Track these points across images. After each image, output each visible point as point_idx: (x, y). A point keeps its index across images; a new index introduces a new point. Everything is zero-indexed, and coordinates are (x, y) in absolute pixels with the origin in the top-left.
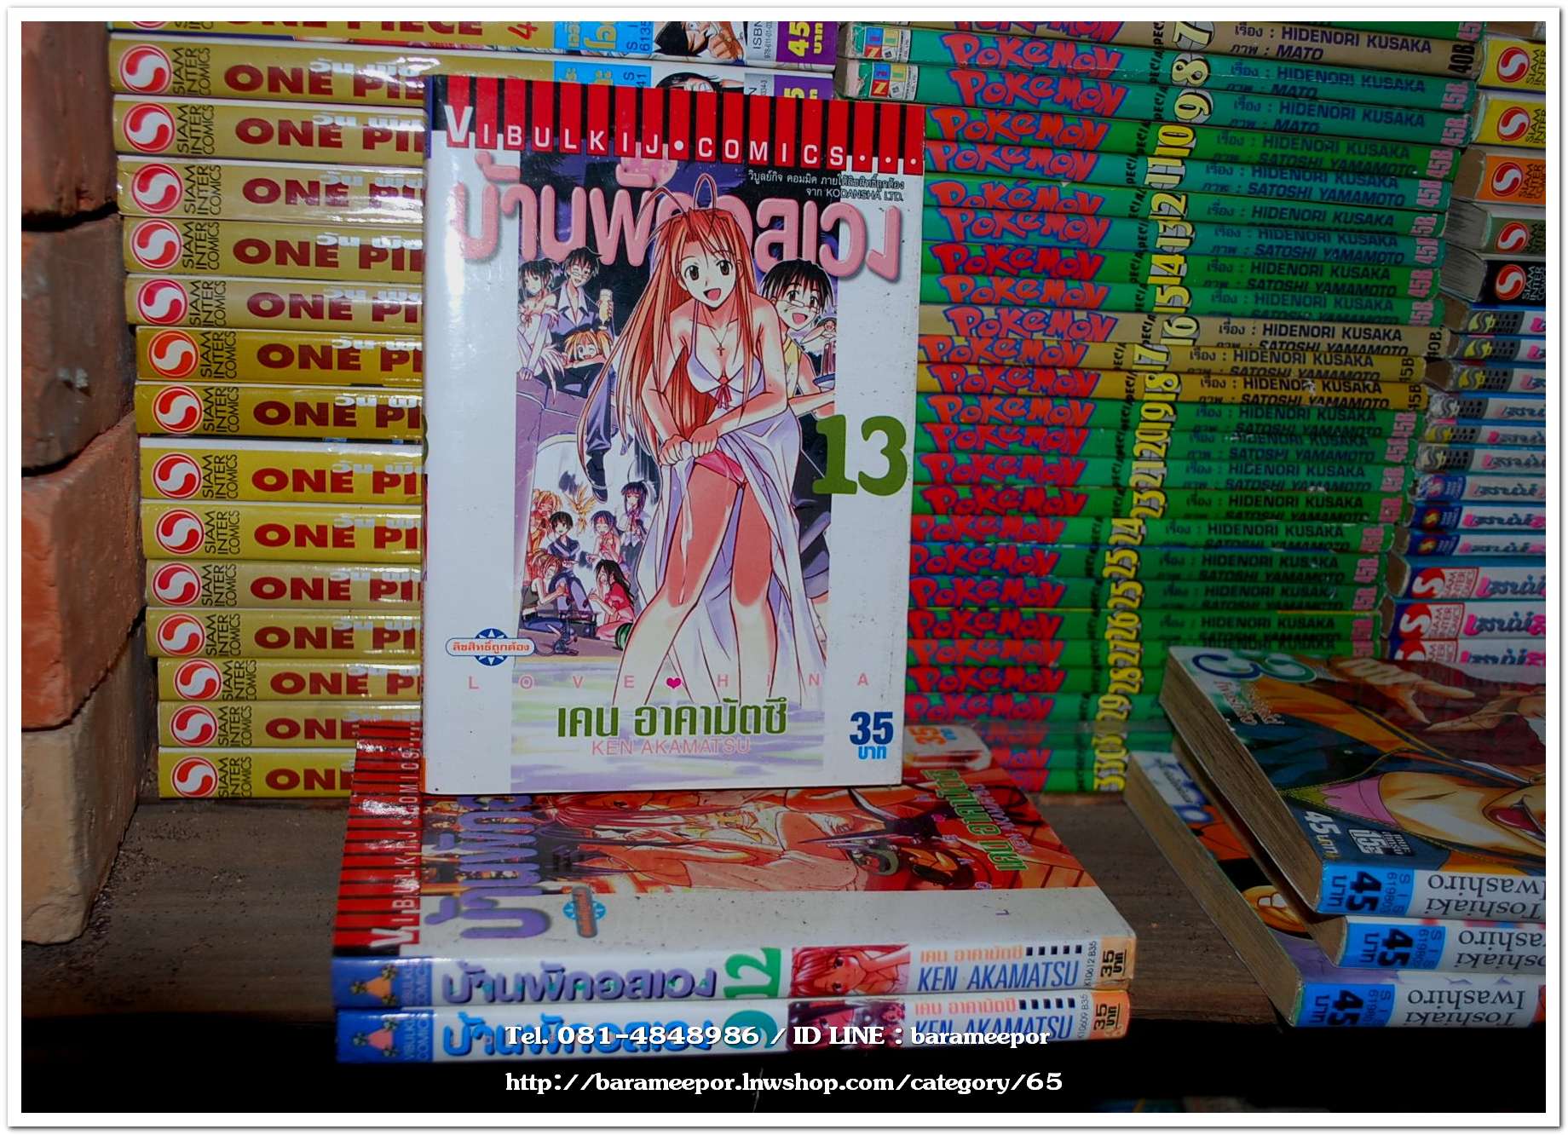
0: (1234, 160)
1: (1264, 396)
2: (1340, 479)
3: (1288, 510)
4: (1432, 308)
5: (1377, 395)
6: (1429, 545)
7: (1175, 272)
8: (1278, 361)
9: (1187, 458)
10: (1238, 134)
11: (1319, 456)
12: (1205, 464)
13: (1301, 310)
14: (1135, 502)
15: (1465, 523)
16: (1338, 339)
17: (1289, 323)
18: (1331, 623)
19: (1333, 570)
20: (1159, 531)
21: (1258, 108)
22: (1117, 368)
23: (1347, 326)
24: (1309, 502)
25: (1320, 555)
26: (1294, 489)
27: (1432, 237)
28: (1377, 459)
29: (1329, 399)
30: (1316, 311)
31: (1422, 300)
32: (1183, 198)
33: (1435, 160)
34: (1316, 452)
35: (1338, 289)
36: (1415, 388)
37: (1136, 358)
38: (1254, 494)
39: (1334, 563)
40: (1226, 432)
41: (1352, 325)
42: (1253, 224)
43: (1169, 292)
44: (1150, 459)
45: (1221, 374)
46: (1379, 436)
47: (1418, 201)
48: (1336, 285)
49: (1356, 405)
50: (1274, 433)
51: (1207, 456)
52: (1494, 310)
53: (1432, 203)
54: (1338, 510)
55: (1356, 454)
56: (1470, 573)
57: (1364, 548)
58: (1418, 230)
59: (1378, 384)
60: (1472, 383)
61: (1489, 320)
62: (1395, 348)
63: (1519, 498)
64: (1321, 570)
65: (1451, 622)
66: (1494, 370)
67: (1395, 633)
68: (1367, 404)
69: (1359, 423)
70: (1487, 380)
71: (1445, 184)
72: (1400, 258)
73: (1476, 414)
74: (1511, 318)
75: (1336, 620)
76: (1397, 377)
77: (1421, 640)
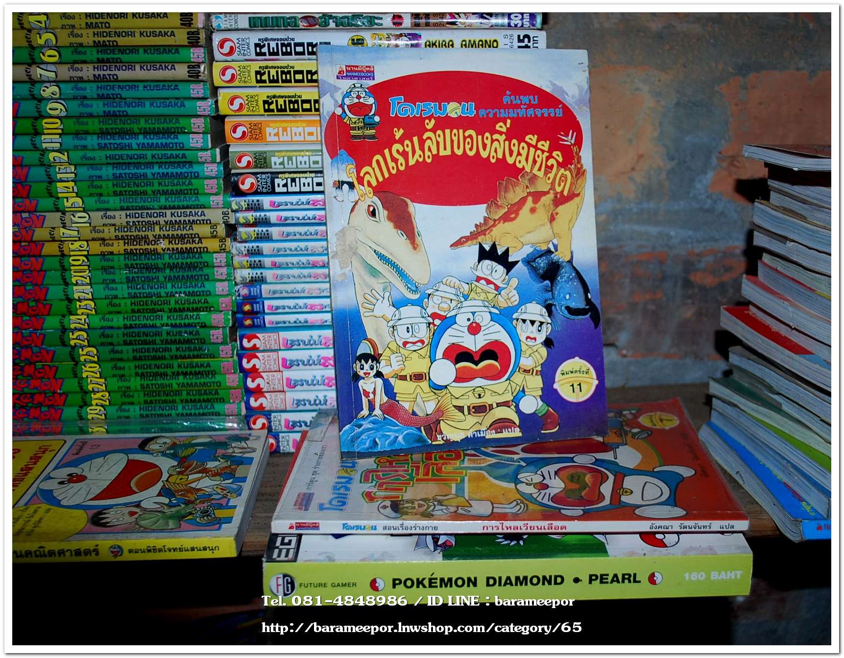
0: (87, 133)
1: (136, 249)
2: (191, 290)
3: (166, 307)
4: (222, 199)
5: (200, 245)
6: (248, 322)
7: (71, 190)
8: (139, 231)
9: (103, 283)
10: (85, 120)
11: (177, 278)
12: (114, 286)
13: (147, 204)
14: (78, 306)
15: (268, 309)
16: (169, 218)
17: (140, 212)
18: (208, 365)
19: (197, 337)
20: (96, 321)
21: (91, 106)
22: (54, 240)
23: (173, 211)
24: (176, 302)
25: (188, 330)
26: (167, 296)
27: (214, 162)
28: (210, 279)
29: (173, 249)
30: (156, 204)
31: (216, 194)
32: (66, 153)
33: (194, 124)
34: (174, 276)
35: (165, 193)
36: (222, 240)
37: (62, 235)
38: (145, 300)
39: (198, 333)
40: (120, 269)
41: (176, 211)
42: (108, 164)
43: (71, 201)
44: (83, 285)
45: (110, 239)
46: (208, 266)
47: (191, 145)
48: (163, 191)
49: (189, 251)
50: (148, 268)
51: (113, 281)
52: (244, 198)
53: (199, 145)
54: (195, 306)
55: (198, 276)
56: (274, 336)
57: (213, 325)
58: (203, 160)
59: (200, 239)
60: (249, 236)
61: (243, 203)
62: (203, 220)
63: (296, 295)
64: (191, 337)
65: (272, 362)
66: (260, 229)
67: (242, 369)
68: (195, 250)
69: (194, 260)
70: (258, 234)
71: (205, 135)
72: (196, 174)
73: (258, 252)
74: (255, 202)
75: (211, 364)
76: (210, 235)
77: (259, 373)
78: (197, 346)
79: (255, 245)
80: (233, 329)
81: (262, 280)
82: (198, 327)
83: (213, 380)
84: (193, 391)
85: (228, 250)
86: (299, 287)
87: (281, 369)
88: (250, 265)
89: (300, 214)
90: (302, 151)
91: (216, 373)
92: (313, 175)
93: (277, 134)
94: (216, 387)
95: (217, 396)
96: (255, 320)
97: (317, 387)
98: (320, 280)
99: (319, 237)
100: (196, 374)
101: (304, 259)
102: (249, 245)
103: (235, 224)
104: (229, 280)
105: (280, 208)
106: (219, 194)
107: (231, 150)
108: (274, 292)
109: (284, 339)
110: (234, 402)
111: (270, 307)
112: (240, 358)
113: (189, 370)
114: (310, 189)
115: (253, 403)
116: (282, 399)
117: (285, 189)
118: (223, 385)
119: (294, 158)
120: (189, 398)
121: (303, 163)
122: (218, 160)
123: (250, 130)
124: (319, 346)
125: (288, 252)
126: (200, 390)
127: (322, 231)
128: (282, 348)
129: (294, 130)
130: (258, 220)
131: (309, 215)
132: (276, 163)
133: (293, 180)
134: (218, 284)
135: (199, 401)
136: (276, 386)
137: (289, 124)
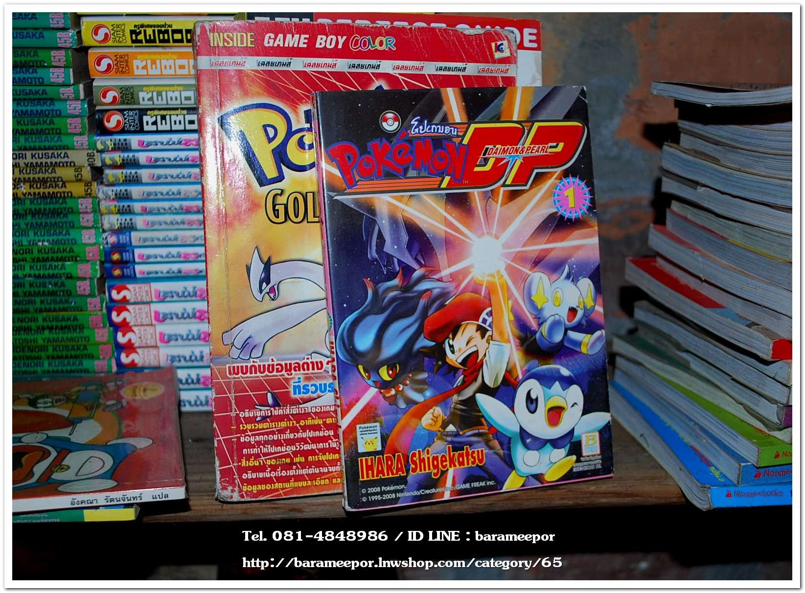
2: (55, 238)
3: (27, 257)
4: (87, 139)
5: (63, 189)
6: (117, 272)
11: (40, 225)
15: (139, 258)
16: (29, 159)
18: (75, 319)
19: (62, 288)
23: (34, 152)
24: (40, 251)
25: (53, 281)
26: (29, 245)
27: (77, 99)
28: (76, 225)
29: (34, 193)
31: (80, 134)
33: (54, 57)
34: (37, 223)
36: (88, 184)
39: (63, 284)
41: (37, 152)
46: (72, 212)
47: (52, 80)
49: (52, 196)
52: (110, 137)
53: (60, 80)
54: (60, 255)
55: (62, 223)
56: (145, 287)
57: (80, 275)
58: (65, 96)
59: (64, 183)
60: (117, 179)
61: (109, 143)
62: (67, 163)
63: (169, 243)
64: (55, 289)
65: (144, 316)
66: (129, 171)
67: (112, 323)
68: (59, 195)
69: (57, 206)
70: (126, 177)
71: (66, 69)
72: (58, 113)
73: (127, 197)
74: (122, 141)
75: (78, 317)
76: (74, 179)
77: (131, 327)
78: (64, 299)
79: (123, 188)
80: (102, 280)
81: (132, 228)
82: (63, 278)
83: (81, 335)
84: (59, 346)
85: (93, 195)
86: (172, 234)
87: (154, 322)
88: (119, 210)
89: (172, 155)
90: (173, 85)
91: (83, 327)
92: (185, 112)
93: (145, 67)
94: (84, 342)
95: (85, 352)
96: (125, 270)
97: (193, 342)
98: (194, 227)
99: (192, 180)
100: (62, 328)
101: (176, 204)
102: (118, 189)
103: (102, 167)
104: (95, 228)
105: (150, 148)
106: (84, 134)
107: (94, 84)
108: (145, 240)
109: (156, 291)
110: (104, 358)
111: (141, 256)
112: (109, 310)
113: (54, 324)
114: (182, 127)
115: (125, 359)
116: (155, 355)
117: (154, 128)
118: (92, 339)
119: (164, 94)
120: (56, 354)
121: (174, 99)
122: (82, 96)
123: (115, 63)
124: (194, 298)
125: (159, 196)
126: (68, 346)
127: (195, 174)
128: (154, 300)
129: (164, 62)
130: (126, 161)
131: (180, 156)
132: (144, 97)
133: (163, 118)
134: (83, 232)
135: (67, 357)
136: (149, 342)
137: (159, 57)
